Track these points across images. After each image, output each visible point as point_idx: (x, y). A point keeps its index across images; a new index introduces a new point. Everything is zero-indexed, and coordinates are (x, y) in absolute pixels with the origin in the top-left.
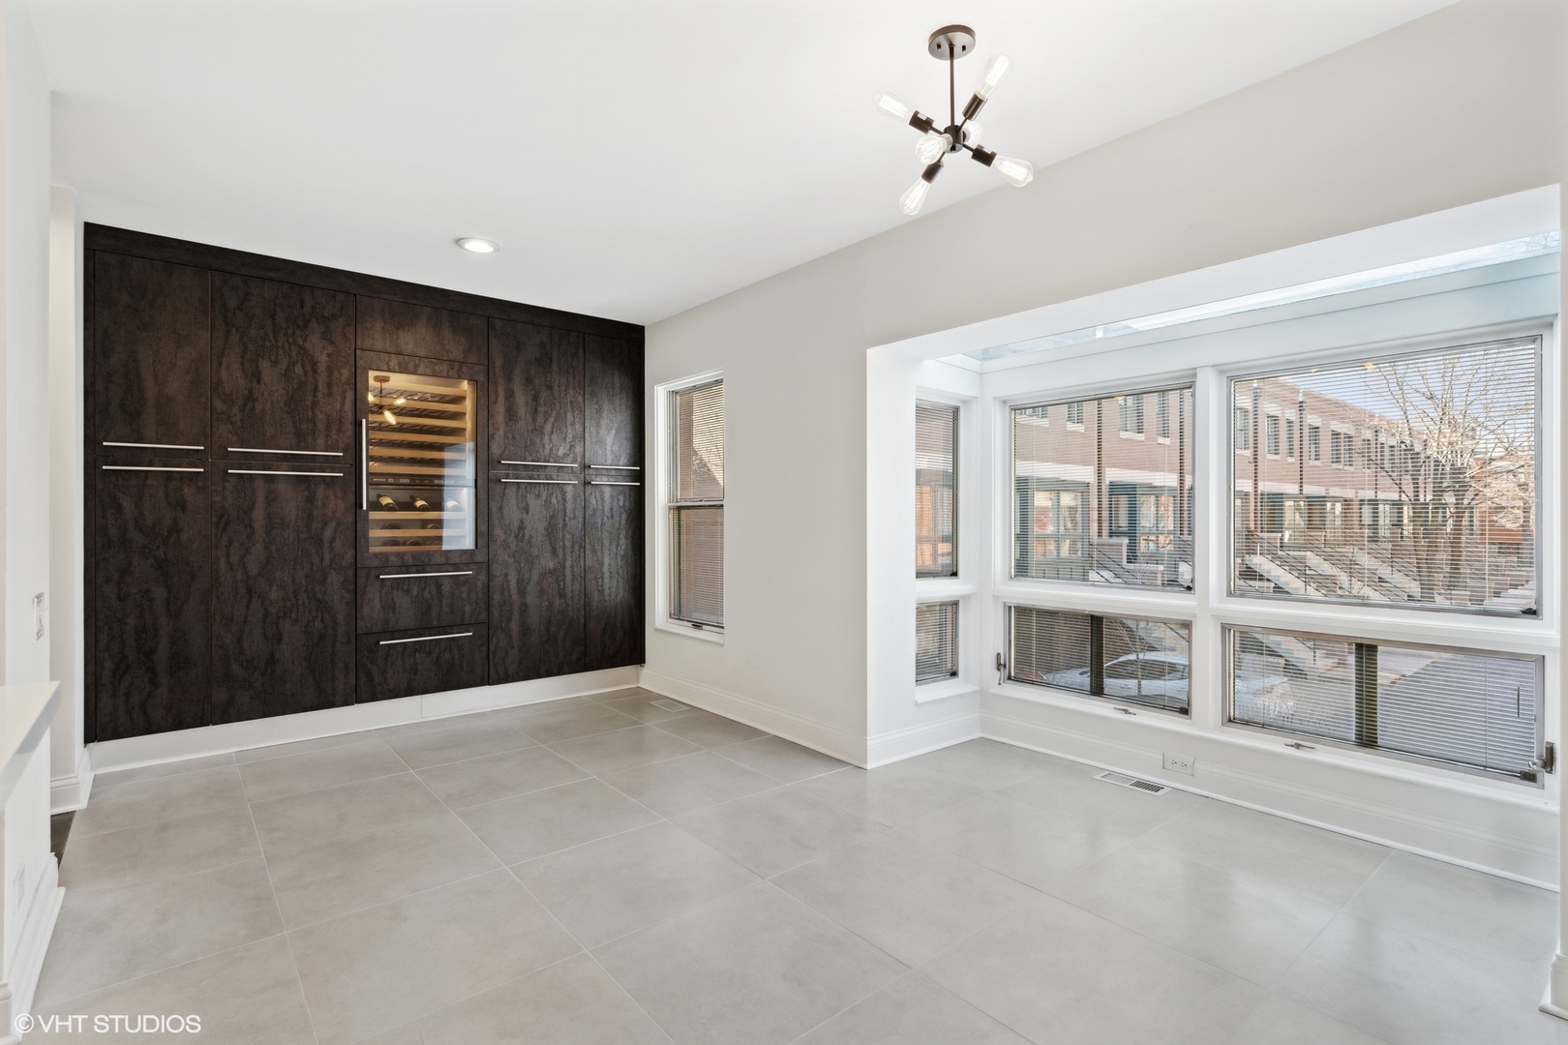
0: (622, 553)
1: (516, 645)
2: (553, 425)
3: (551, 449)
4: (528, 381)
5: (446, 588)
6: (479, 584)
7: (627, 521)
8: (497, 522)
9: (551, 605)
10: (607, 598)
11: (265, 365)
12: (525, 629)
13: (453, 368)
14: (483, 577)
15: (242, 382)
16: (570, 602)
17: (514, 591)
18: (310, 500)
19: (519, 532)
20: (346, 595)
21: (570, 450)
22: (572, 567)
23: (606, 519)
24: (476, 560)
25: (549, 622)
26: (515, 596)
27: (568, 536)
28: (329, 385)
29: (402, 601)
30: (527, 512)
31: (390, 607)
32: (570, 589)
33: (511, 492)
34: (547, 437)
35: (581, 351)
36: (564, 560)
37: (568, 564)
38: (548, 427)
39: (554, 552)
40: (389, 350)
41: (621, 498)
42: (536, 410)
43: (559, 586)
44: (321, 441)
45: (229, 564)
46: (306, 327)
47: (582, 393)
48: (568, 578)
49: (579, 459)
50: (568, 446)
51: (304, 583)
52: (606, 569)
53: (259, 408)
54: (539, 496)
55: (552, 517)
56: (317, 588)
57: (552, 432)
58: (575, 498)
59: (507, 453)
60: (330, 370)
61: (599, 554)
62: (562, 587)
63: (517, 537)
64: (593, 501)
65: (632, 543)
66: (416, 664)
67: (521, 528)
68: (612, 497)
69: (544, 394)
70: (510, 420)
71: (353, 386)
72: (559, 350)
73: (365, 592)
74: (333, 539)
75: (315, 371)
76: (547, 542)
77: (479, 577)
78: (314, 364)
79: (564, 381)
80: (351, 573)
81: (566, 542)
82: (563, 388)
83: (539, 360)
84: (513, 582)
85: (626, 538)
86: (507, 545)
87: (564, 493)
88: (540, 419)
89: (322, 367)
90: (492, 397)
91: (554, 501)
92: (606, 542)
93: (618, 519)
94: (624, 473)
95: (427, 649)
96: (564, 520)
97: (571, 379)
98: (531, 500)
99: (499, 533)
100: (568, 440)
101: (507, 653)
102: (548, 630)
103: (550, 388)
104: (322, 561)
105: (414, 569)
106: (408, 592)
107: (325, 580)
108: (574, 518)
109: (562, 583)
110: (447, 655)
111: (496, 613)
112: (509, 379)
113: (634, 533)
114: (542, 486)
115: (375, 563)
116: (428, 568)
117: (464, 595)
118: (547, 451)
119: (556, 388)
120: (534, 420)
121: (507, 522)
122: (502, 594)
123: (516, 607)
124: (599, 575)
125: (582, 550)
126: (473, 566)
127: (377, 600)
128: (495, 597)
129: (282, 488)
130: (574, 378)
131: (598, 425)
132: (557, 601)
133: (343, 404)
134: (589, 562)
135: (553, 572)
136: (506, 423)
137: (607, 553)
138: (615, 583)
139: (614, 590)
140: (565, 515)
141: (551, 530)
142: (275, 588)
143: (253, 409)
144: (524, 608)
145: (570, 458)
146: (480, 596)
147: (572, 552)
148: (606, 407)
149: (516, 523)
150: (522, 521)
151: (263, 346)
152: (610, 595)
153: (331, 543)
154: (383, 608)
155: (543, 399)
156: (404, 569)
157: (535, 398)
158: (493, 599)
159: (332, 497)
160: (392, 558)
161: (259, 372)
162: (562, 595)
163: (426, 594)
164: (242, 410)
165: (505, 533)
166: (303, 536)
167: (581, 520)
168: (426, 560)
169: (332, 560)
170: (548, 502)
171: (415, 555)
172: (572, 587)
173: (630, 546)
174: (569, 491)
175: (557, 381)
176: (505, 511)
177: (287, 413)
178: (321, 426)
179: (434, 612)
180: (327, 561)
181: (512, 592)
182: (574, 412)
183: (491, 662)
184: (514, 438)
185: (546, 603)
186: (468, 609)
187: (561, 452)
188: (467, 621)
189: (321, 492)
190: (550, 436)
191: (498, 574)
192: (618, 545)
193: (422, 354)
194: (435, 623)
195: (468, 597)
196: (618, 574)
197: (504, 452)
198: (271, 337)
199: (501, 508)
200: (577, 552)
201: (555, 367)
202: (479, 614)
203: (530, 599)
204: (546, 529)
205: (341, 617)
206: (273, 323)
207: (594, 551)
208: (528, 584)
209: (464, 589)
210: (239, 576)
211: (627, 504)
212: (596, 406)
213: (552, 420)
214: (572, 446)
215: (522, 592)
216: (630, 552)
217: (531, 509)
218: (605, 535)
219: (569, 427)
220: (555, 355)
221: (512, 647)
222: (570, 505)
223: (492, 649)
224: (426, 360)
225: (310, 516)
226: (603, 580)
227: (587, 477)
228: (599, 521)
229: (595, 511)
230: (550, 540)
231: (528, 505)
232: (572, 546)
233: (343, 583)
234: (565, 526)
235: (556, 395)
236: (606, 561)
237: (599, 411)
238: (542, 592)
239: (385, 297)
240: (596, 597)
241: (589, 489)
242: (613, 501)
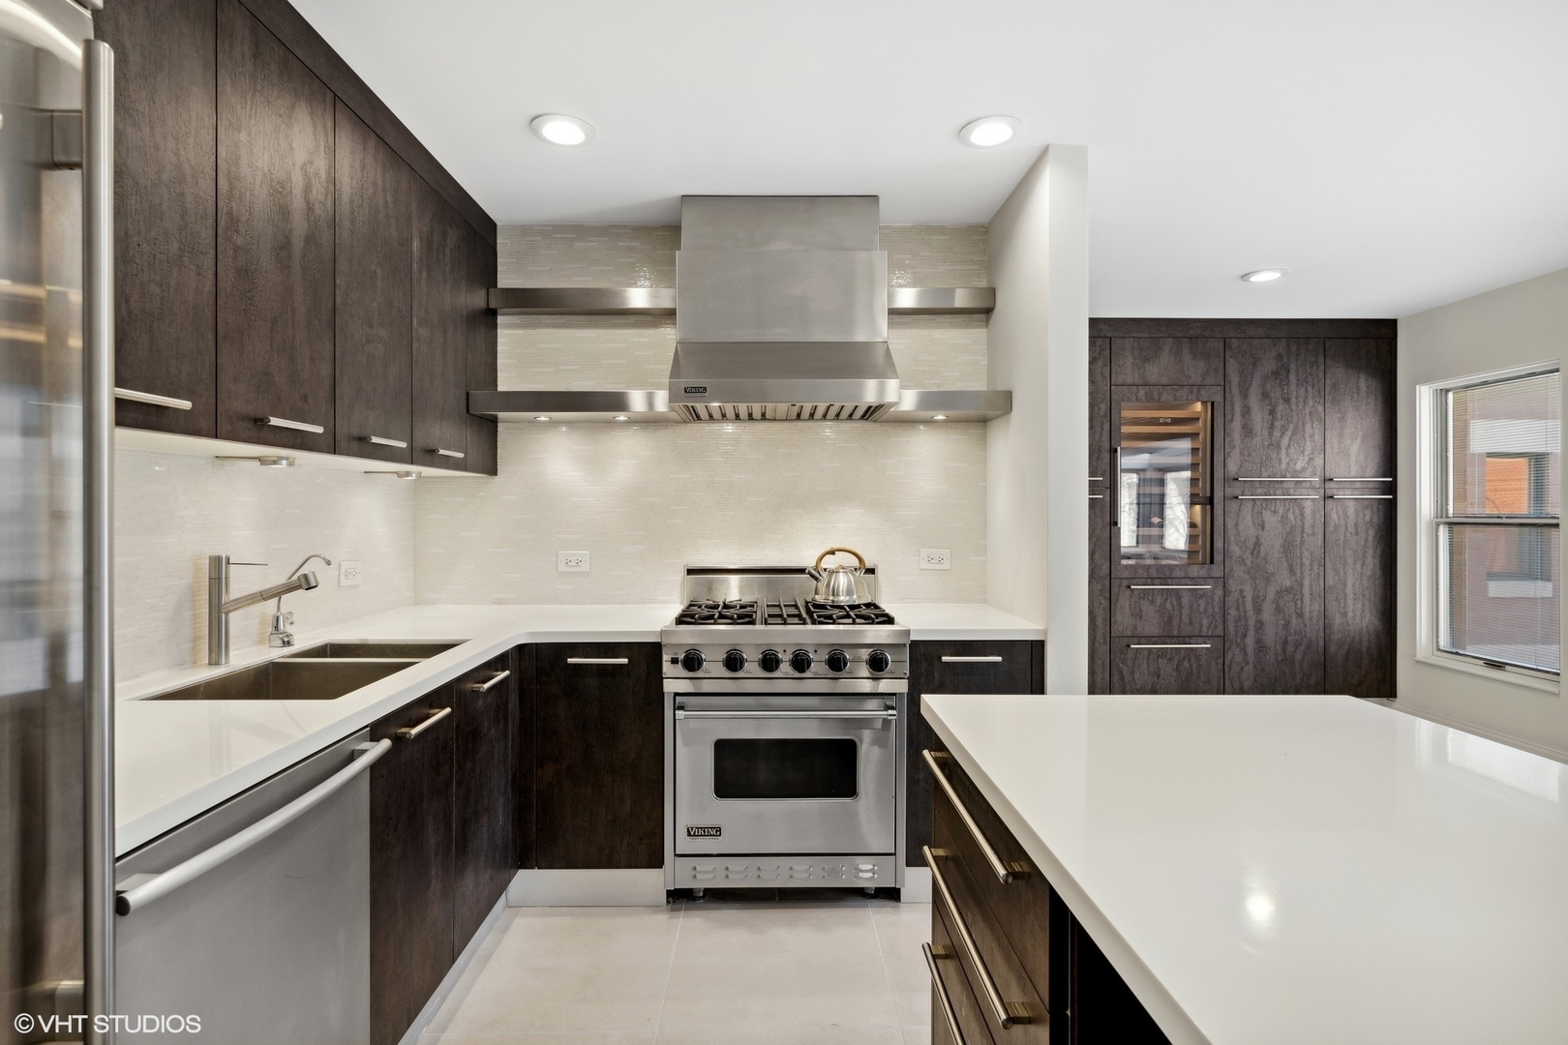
0: (1369, 573)
1: (1251, 661)
2: (1290, 439)
3: (1288, 464)
4: (1265, 395)
5: (1185, 601)
6: (1216, 599)
7: (1375, 537)
8: (1232, 539)
9: (1287, 625)
10: (1350, 621)
12: (1261, 647)
13: (1192, 392)
14: (1219, 592)
16: (1307, 622)
17: (1249, 606)
19: (1254, 549)
20: (1103, 601)
21: (1308, 463)
22: (1311, 586)
23: (1348, 535)
24: (1212, 575)
25: (1285, 642)
26: (1251, 613)
27: (1306, 554)
28: (1092, 420)
29: (1148, 610)
30: (1263, 529)
31: (1138, 615)
32: (1308, 609)
33: (1247, 509)
34: (1283, 451)
35: (1321, 358)
36: (1302, 578)
37: (1306, 583)
38: (1285, 441)
39: (1292, 571)
40: (1137, 382)
41: (1368, 513)
42: (1272, 424)
43: (1296, 604)
47: (1322, 402)
48: (1307, 597)
49: (1318, 473)
50: (1307, 459)
52: (1349, 589)
54: (1275, 512)
55: (1290, 532)
57: (1289, 446)
58: (1314, 513)
59: (1243, 469)
60: (1092, 407)
61: (1342, 573)
62: (1299, 606)
63: (1252, 553)
64: (1335, 516)
65: (1381, 562)
66: (1159, 668)
67: (1257, 544)
68: (1357, 512)
69: (1281, 407)
70: (1246, 436)
71: (1109, 419)
72: (1297, 360)
73: (1118, 600)
74: (1094, 553)
76: (1284, 559)
77: (1215, 592)
79: (1302, 391)
80: (1107, 582)
81: (1304, 560)
82: (1301, 399)
83: (1276, 374)
84: (1249, 598)
85: (1374, 557)
86: (1242, 561)
87: (1302, 509)
88: (1277, 433)
90: (1229, 416)
91: (1291, 516)
92: (1350, 561)
93: (1363, 536)
94: (1371, 485)
95: (1169, 656)
96: (1302, 537)
97: (1310, 389)
98: (1267, 516)
99: (1235, 549)
100: (1306, 453)
101: (1242, 668)
102: (1284, 650)
103: (1287, 400)
105: (1158, 581)
106: (1152, 602)
108: (1313, 534)
109: (1299, 603)
110: (1186, 664)
111: (1231, 628)
112: (1245, 396)
113: (1383, 552)
114: (1278, 502)
115: (1126, 574)
116: (1169, 581)
117: (1202, 609)
118: (1284, 466)
119: (1294, 400)
120: (1271, 435)
121: (1242, 539)
122: (1238, 609)
123: (1252, 623)
124: (1341, 596)
125: (1322, 569)
126: (1209, 580)
127: (1128, 607)
128: (1230, 612)
130: (1313, 387)
131: (1341, 435)
132: (1294, 621)
133: (1101, 435)
134: (1330, 582)
135: (1289, 590)
136: (1242, 440)
137: (1350, 571)
138: (1360, 605)
139: (1358, 613)
140: (1303, 531)
141: (1288, 547)
144: (1260, 625)
145: (1309, 472)
146: (1217, 610)
147: (1310, 570)
148: (1351, 415)
149: (1252, 540)
150: (1257, 538)
152: (1354, 618)
153: (1093, 556)
154: (1132, 615)
155: (1279, 413)
156: (1149, 581)
157: (1272, 413)
158: (1229, 614)
160: (1140, 571)
162: (1300, 615)
163: (1168, 606)
165: (1241, 549)
167: (1321, 536)
168: (1168, 574)
169: (1093, 571)
170: (1284, 518)
171: (1158, 568)
172: (1311, 607)
173: (1378, 566)
174: (1308, 506)
175: (1295, 393)
176: (1241, 527)
179: (1175, 623)
181: (1247, 608)
182: (1313, 422)
183: (1227, 675)
184: (1249, 455)
185: (1283, 622)
186: (1205, 622)
187: (1299, 466)
188: (1204, 631)
190: (1287, 450)
191: (1233, 590)
192: (1363, 565)
193: (1165, 382)
194: (1175, 633)
195: (1205, 611)
196: (1364, 596)
197: (1239, 469)
199: (1236, 525)
200: (1316, 571)
201: (1293, 377)
202: (1216, 627)
203: (1266, 616)
204: (1283, 546)
205: (1099, 621)
207: (1335, 570)
208: (1263, 600)
209: (1202, 602)
211: (1375, 519)
212: (1339, 415)
213: (1289, 433)
214: (1311, 459)
215: (1258, 610)
216: (1378, 573)
217: (1266, 525)
218: (1349, 553)
219: (1307, 439)
220: (1293, 367)
221: (1247, 663)
222: (1308, 522)
223: (1227, 663)
224: (1168, 388)
226: (1345, 602)
227: (1328, 491)
228: (1342, 537)
229: (1337, 527)
230: (1286, 556)
231: (1263, 522)
232: (1311, 564)
233: (1100, 590)
234: (1302, 542)
235: (1294, 407)
236: (1350, 581)
237: (1342, 419)
238: (1278, 610)
239: (1134, 335)
240: (1337, 621)
241: (1330, 502)
242: (1358, 515)
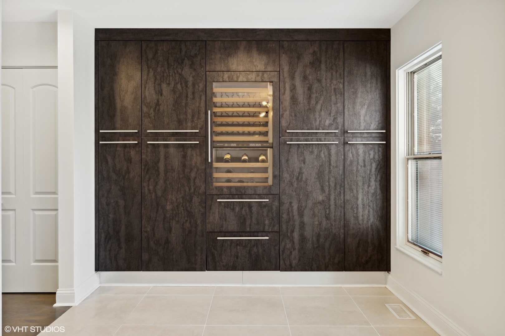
1: (297, 248)
2: (322, 105)
3: (320, 121)
4: (305, 78)
5: (254, 209)
6: (274, 207)
7: (376, 168)
8: (285, 169)
9: (320, 224)
10: (361, 223)
11: (164, 86)
12: (303, 238)
13: (258, 75)
14: (276, 203)
15: (154, 96)
16: (333, 223)
17: (295, 213)
18: (184, 157)
19: (299, 176)
20: (201, 209)
21: (333, 121)
22: (335, 200)
23: (360, 167)
24: (272, 192)
25: (319, 235)
26: (296, 217)
27: (332, 179)
28: (193, 93)
29: (230, 215)
30: (304, 163)
31: (224, 218)
32: (333, 214)
33: (293, 150)
34: (317, 113)
35: (341, 54)
36: (329, 194)
37: (332, 197)
38: (318, 107)
39: (323, 190)
40: (223, 69)
41: (372, 152)
42: (310, 96)
43: (326, 212)
44: (189, 124)
45: (149, 190)
46: (182, 63)
47: (342, 81)
48: (332, 207)
49: (340, 127)
50: (332, 118)
51: (181, 201)
52: (360, 202)
53: (162, 108)
54: (312, 152)
56: (188, 205)
57: (321, 110)
58: (337, 153)
59: (291, 125)
60: (194, 85)
61: (355, 191)
62: (328, 212)
63: (297, 179)
64: (350, 155)
65: (380, 184)
66: (238, 252)
67: (300, 173)
68: (365, 152)
69: (316, 85)
70: (294, 104)
71: (204, 93)
72: (326, 55)
73: (211, 209)
74: (195, 178)
75: (187, 86)
76: (318, 182)
77: (274, 203)
78: (186, 82)
79: (329, 75)
80: (204, 197)
81: (331, 183)
82: (329, 80)
83: (312, 64)
84: (295, 207)
85: (375, 181)
86: (291, 184)
87: (329, 150)
88: (313, 102)
89: (190, 84)
90: (282, 91)
91: (323, 155)
92: (360, 184)
93: (369, 167)
94: (374, 135)
95: (244, 245)
96: (330, 168)
97: (334, 73)
98: (307, 155)
99: (286, 175)
100: (332, 114)
101: (291, 252)
102: (318, 240)
103: (320, 81)
104: (190, 190)
105: (237, 196)
106: (233, 210)
107: (191, 200)
108: (337, 166)
109: (328, 210)
110: (255, 250)
111: (284, 226)
112: (293, 78)
113: (382, 178)
114: (314, 146)
115: (215, 192)
116: (244, 196)
117: (265, 214)
118: (318, 123)
119: (324, 81)
120: (309, 103)
121: (291, 169)
122: (288, 214)
123: (297, 223)
124: (355, 206)
125: (342, 188)
126: (271, 196)
127: (217, 213)
128: (283, 216)
129: (172, 150)
130: (336, 72)
131: (354, 103)
132: (324, 222)
133: (200, 103)
134: (347, 197)
135: (322, 202)
136: (291, 106)
137: (360, 191)
138: (367, 212)
139: (366, 217)
140: (330, 165)
141: (320, 175)
142: (168, 203)
143: (159, 110)
144: (302, 225)
145: (333, 126)
146: (275, 215)
147: (335, 189)
149: (297, 170)
150: (301, 169)
151: (163, 76)
152: (363, 220)
153: (194, 180)
154: (220, 218)
155: (315, 89)
156: (231, 196)
157: (310, 89)
158: (282, 217)
159: (195, 155)
160: (225, 190)
161: (162, 90)
162: (328, 218)
163: (243, 212)
164: (154, 111)
165: (290, 176)
166: (181, 176)
167: (342, 168)
168: (243, 192)
169: (195, 189)
170: (318, 156)
171: (237, 188)
172: (336, 213)
173: (378, 187)
174: (333, 148)
175: (324, 76)
176: (290, 162)
177: (174, 110)
178: (189, 117)
179: (248, 223)
180: (192, 190)
182: (336, 95)
183: (281, 257)
184: (295, 115)
185: (317, 223)
186: (267, 222)
187: (327, 123)
188: (266, 229)
189: (189, 151)
190: (320, 112)
191: (286, 202)
192: (369, 186)
193: (241, 69)
194: (248, 229)
195: (267, 215)
196: (370, 206)
197: (288, 124)
198: (167, 71)
199: (287, 160)
200: (339, 190)
201: (323, 67)
202: (274, 226)
203: (306, 219)
204: (317, 174)
205: (199, 222)
206: (168, 63)
207: (351, 189)
208: (305, 209)
209: (265, 210)
210: (153, 197)
211: (377, 157)
212: (353, 90)
213: (321, 102)
214: (335, 119)
215: (301, 215)
216: (379, 191)
217: (307, 161)
218: (360, 178)
219: (333, 106)
220: (323, 59)
221: (294, 249)
222: (334, 158)
223: (281, 248)
224: (243, 73)
225: (184, 166)
226: (358, 210)
227: (346, 139)
228: (355, 168)
229: (352, 162)
230: (320, 181)
231: (305, 158)
232: (335, 186)
233: (200, 202)
234: (330, 172)
235: (324, 85)
236: (360, 197)
238: (314, 215)
239: (221, 39)
240: (353, 222)
241: (347, 147)
242: (365, 155)
